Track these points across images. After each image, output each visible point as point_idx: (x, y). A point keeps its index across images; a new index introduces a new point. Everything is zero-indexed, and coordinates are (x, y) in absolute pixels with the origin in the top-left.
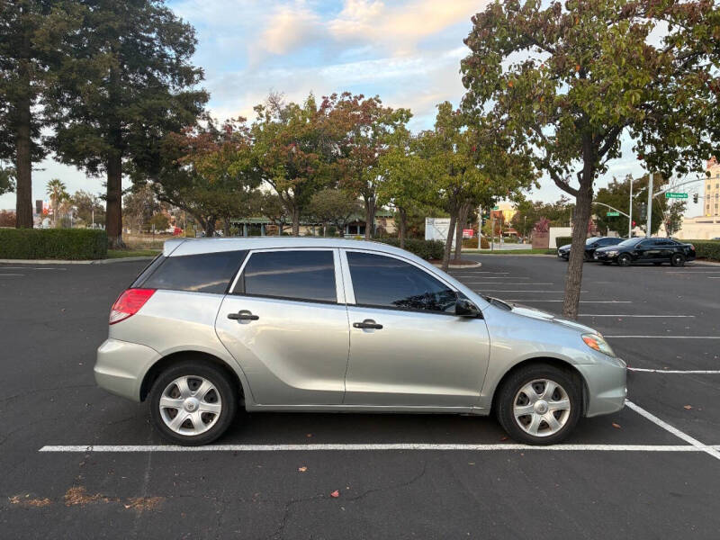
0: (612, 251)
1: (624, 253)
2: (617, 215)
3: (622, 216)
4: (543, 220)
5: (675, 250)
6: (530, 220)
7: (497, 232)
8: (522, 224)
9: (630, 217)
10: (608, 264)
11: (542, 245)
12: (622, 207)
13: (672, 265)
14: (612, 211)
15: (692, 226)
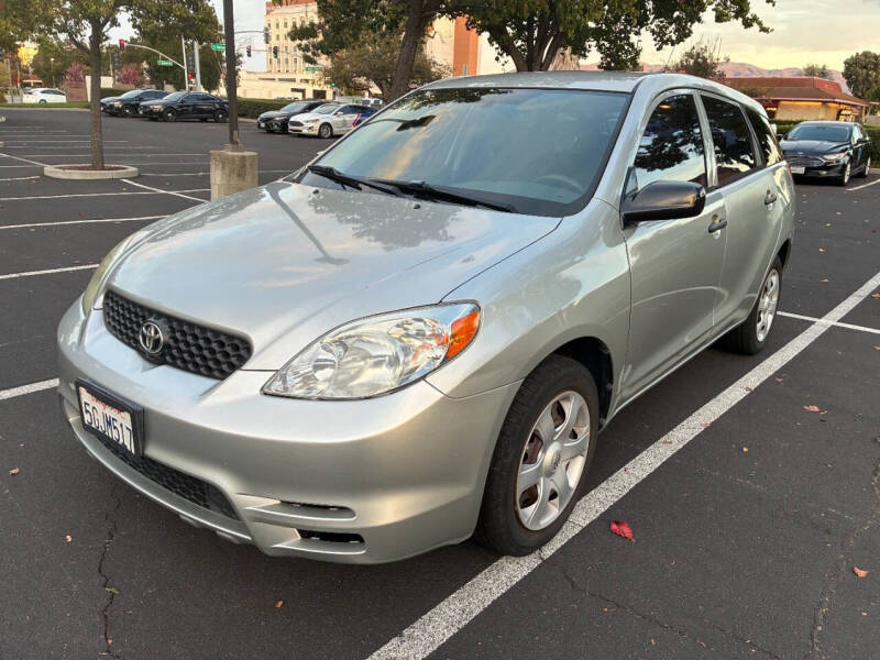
0: (156, 105)
1: (169, 108)
2: (171, 64)
3: (175, 66)
4: (75, 67)
5: (217, 106)
6: (59, 64)
7: (14, 81)
8: (48, 70)
9: (185, 67)
10: (155, 120)
11: (79, 97)
12: (174, 54)
13: (216, 122)
14: (164, 59)
15: (255, 83)
